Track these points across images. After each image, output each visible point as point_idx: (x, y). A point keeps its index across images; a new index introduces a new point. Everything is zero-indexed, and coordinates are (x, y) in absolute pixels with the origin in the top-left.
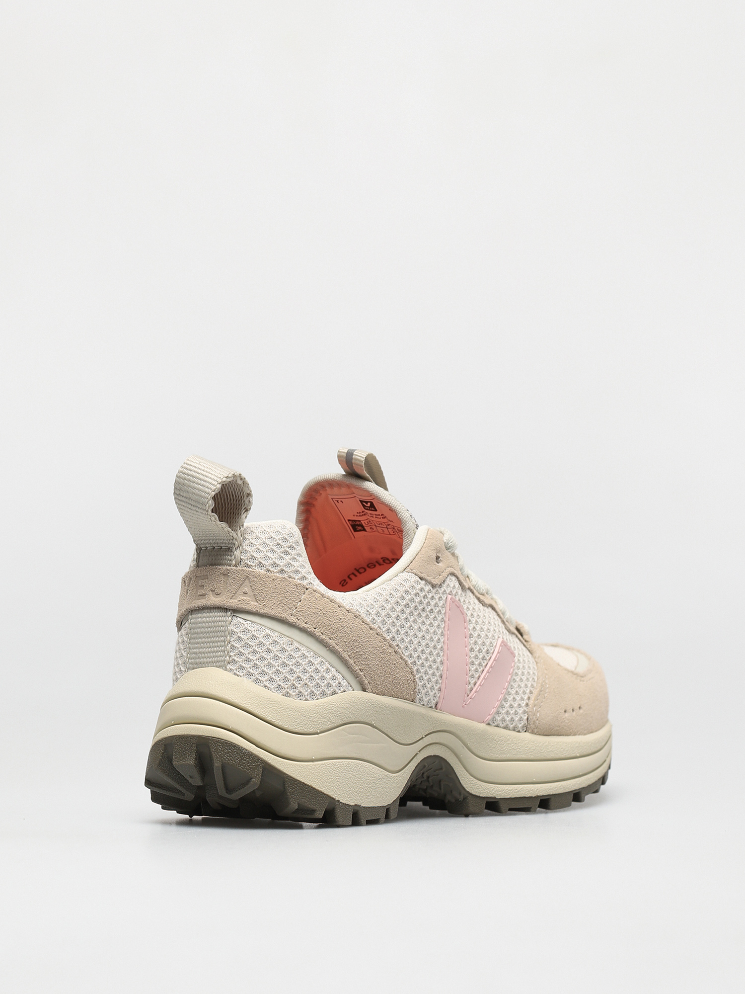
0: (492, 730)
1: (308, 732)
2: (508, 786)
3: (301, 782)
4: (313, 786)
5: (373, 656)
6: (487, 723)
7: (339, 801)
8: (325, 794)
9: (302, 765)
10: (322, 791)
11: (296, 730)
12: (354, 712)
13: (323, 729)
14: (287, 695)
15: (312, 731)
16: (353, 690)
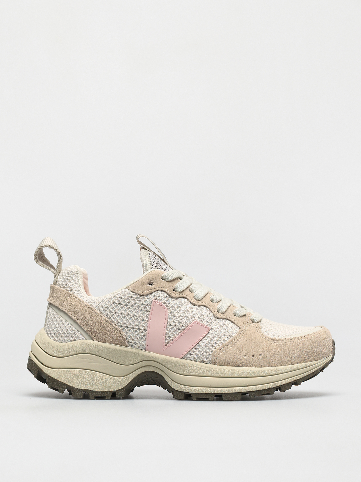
0: (186, 361)
1: (59, 356)
2: (195, 387)
3: (52, 377)
4: (58, 380)
5: (95, 325)
6: (181, 358)
7: (73, 387)
8: (64, 384)
9: (53, 370)
10: (63, 382)
11: (53, 355)
12: (82, 349)
13: (66, 356)
14: (55, 340)
15: (60, 356)
16: (86, 339)
